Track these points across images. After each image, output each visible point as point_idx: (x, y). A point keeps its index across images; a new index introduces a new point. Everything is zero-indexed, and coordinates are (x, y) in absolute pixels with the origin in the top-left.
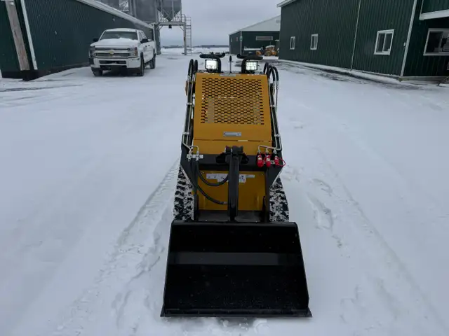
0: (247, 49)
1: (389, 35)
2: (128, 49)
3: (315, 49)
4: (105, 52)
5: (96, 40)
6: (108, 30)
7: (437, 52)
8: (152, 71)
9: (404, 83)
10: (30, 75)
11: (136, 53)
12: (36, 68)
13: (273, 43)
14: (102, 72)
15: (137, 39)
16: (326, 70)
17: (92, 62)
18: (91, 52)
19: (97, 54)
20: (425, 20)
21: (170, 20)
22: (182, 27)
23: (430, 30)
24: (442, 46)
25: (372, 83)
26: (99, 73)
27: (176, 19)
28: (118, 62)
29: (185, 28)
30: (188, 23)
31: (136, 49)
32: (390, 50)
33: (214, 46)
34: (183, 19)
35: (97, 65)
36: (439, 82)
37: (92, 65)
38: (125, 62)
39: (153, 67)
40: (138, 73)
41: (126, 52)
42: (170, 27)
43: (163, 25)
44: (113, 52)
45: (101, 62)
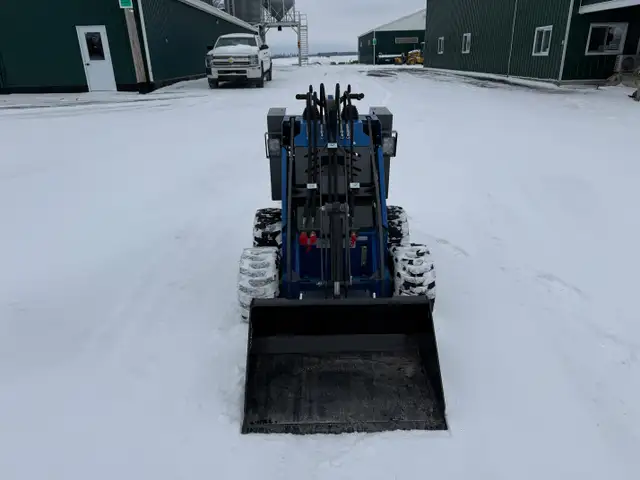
0: (383, 56)
1: (548, 32)
2: (249, 57)
3: (468, 52)
4: (224, 60)
5: (211, 48)
6: (223, 36)
7: (602, 51)
8: (269, 83)
9: (562, 88)
10: (146, 88)
11: (257, 62)
12: (152, 80)
13: (419, 46)
14: (217, 84)
15: (255, 45)
16: (479, 78)
17: (209, 72)
18: (208, 62)
19: (215, 63)
20: (586, 14)
21: (279, 20)
22: (296, 28)
23: (592, 25)
24: (608, 44)
25: (525, 89)
26: (214, 84)
27: (288, 17)
28: (237, 72)
29: (299, 30)
30: (303, 23)
31: (256, 56)
32: (548, 49)
33: (335, 54)
34: (297, 18)
35: (215, 75)
36: (598, 85)
37: (209, 76)
38: (245, 72)
39: (269, 79)
40: (258, 83)
41: (247, 60)
42: (280, 29)
43: (269, 27)
44: (232, 60)
45: (219, 72)
